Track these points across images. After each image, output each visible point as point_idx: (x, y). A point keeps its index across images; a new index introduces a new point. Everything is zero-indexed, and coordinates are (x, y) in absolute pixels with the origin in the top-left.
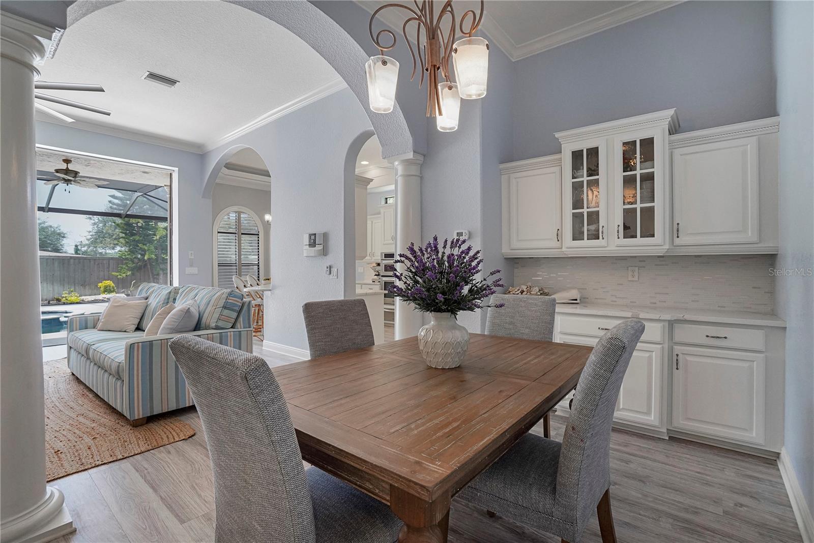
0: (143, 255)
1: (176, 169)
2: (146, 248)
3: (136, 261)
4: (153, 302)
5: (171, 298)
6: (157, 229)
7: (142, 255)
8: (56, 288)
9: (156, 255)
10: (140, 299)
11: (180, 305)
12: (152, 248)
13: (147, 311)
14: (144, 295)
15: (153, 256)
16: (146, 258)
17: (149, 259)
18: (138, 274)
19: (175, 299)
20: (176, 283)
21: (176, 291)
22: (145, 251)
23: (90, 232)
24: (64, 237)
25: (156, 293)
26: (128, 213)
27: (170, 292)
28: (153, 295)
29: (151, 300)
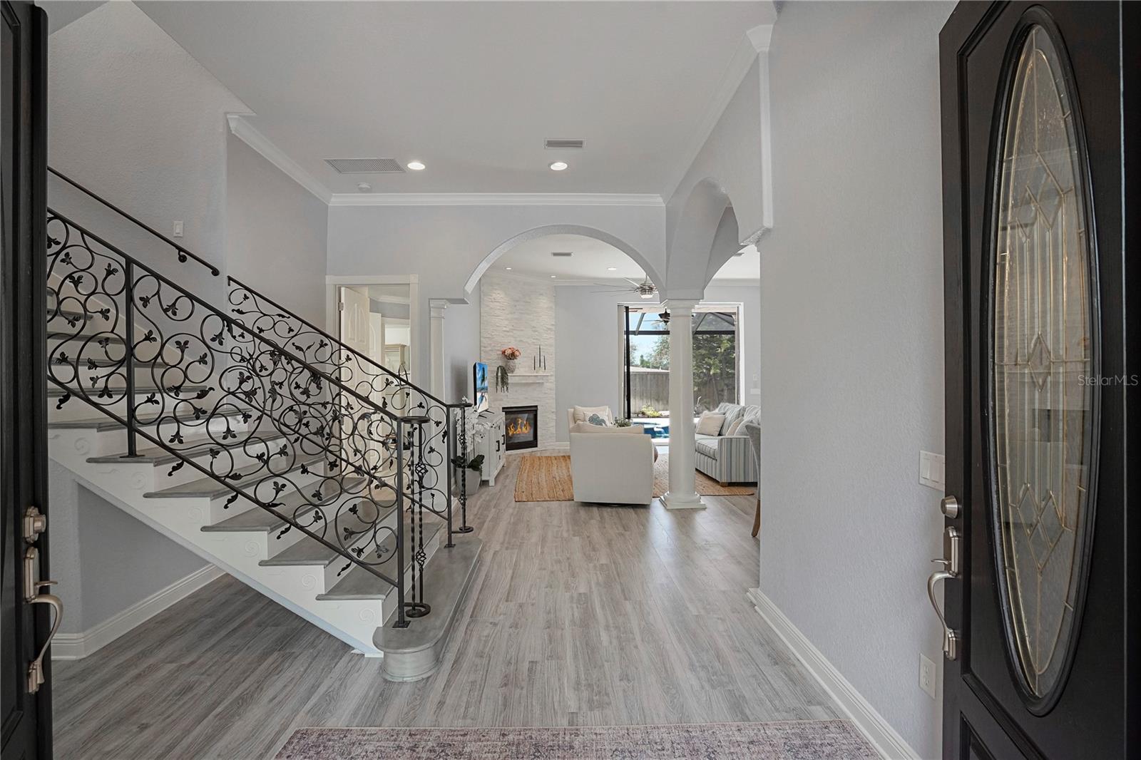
0: (709, 370)
1: (742, 303)
2: (712, 362)
3: (702, 375)
4: (729, 416)
5: (741, 414)
6: (722, 341)
7: (707, 369)
8: (637, 402)
9: (720, 369)
10: (720, 414)
11: (747, 418)
12: (717, 362)
13: (725, 424)
14: (723, 411)
15: (718, 371)
16: (711, 373)
17: (714, 374)
18: (704, 390)
19: (743, 415)
20: (742, 403)
21: (744, 409)
22: (710, 365)
23: (656, 343)
24: (635, 350)
25: (730, 410)
26: (698, 330)
27: (740, 410)
28: (729, 412)
29: (727, 415)
